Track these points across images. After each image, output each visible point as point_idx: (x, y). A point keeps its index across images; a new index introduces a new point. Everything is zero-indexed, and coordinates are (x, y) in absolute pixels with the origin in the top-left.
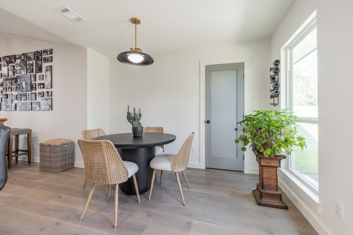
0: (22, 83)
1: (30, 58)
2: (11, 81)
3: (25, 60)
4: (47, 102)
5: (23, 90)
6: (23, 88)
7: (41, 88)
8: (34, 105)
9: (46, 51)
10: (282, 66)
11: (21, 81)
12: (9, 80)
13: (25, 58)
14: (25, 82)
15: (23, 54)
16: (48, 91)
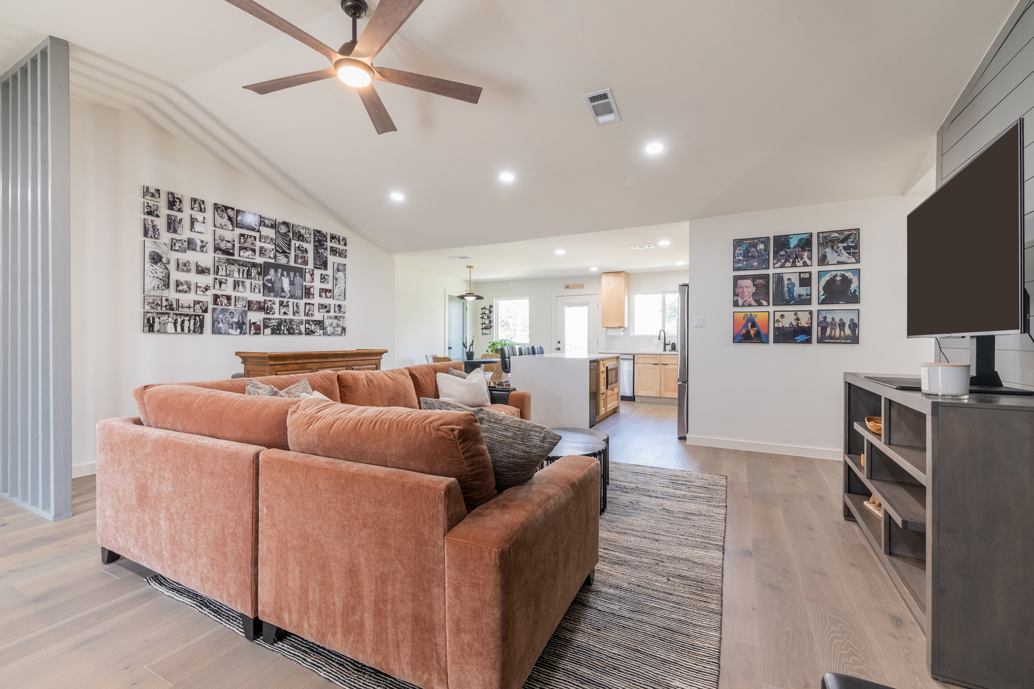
0: (281, 280)
1: (303, 238)
2: (246, 269)
3: (288, 235)
4: (338, 322)
5: (282, 294)
6: (283, 290)
7: (326, 297)
8: (311, 325)
9: (337, 237)
10: (494, 309)
11: (279, 275)
12: (239, 265)
13: (289, 231)
14: (290, 280)
15: (285, 223)
16: (340, 304)
